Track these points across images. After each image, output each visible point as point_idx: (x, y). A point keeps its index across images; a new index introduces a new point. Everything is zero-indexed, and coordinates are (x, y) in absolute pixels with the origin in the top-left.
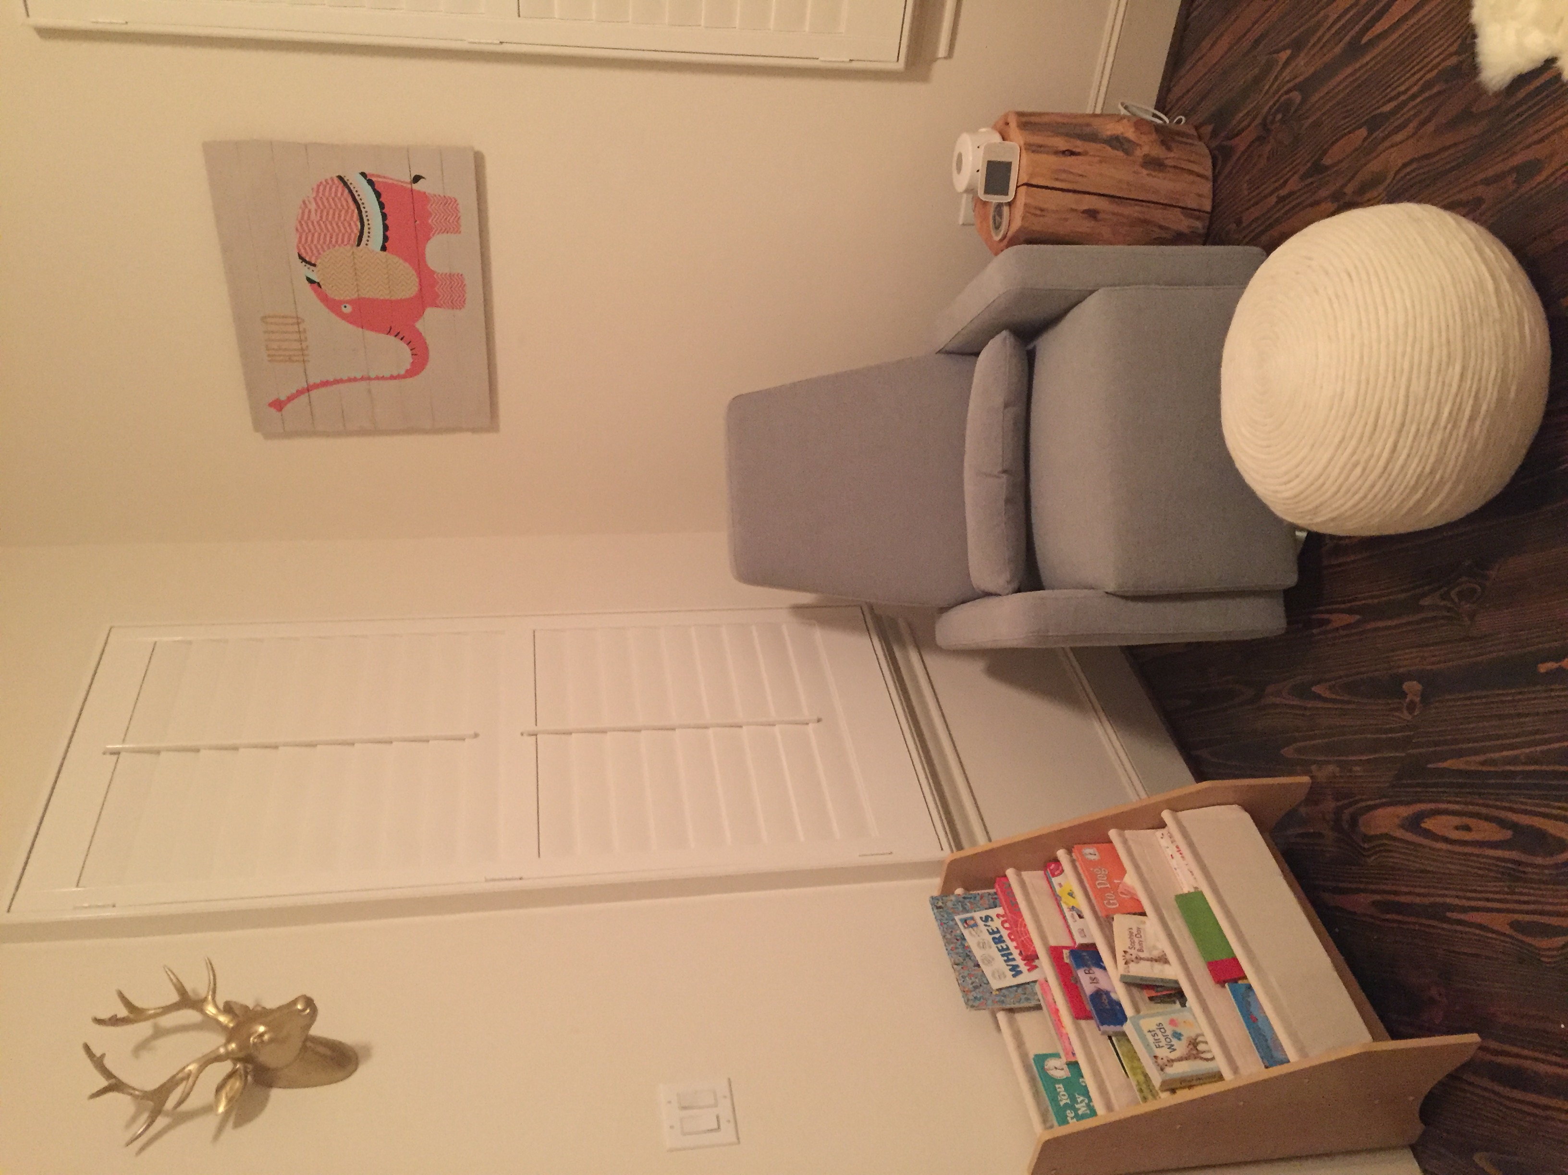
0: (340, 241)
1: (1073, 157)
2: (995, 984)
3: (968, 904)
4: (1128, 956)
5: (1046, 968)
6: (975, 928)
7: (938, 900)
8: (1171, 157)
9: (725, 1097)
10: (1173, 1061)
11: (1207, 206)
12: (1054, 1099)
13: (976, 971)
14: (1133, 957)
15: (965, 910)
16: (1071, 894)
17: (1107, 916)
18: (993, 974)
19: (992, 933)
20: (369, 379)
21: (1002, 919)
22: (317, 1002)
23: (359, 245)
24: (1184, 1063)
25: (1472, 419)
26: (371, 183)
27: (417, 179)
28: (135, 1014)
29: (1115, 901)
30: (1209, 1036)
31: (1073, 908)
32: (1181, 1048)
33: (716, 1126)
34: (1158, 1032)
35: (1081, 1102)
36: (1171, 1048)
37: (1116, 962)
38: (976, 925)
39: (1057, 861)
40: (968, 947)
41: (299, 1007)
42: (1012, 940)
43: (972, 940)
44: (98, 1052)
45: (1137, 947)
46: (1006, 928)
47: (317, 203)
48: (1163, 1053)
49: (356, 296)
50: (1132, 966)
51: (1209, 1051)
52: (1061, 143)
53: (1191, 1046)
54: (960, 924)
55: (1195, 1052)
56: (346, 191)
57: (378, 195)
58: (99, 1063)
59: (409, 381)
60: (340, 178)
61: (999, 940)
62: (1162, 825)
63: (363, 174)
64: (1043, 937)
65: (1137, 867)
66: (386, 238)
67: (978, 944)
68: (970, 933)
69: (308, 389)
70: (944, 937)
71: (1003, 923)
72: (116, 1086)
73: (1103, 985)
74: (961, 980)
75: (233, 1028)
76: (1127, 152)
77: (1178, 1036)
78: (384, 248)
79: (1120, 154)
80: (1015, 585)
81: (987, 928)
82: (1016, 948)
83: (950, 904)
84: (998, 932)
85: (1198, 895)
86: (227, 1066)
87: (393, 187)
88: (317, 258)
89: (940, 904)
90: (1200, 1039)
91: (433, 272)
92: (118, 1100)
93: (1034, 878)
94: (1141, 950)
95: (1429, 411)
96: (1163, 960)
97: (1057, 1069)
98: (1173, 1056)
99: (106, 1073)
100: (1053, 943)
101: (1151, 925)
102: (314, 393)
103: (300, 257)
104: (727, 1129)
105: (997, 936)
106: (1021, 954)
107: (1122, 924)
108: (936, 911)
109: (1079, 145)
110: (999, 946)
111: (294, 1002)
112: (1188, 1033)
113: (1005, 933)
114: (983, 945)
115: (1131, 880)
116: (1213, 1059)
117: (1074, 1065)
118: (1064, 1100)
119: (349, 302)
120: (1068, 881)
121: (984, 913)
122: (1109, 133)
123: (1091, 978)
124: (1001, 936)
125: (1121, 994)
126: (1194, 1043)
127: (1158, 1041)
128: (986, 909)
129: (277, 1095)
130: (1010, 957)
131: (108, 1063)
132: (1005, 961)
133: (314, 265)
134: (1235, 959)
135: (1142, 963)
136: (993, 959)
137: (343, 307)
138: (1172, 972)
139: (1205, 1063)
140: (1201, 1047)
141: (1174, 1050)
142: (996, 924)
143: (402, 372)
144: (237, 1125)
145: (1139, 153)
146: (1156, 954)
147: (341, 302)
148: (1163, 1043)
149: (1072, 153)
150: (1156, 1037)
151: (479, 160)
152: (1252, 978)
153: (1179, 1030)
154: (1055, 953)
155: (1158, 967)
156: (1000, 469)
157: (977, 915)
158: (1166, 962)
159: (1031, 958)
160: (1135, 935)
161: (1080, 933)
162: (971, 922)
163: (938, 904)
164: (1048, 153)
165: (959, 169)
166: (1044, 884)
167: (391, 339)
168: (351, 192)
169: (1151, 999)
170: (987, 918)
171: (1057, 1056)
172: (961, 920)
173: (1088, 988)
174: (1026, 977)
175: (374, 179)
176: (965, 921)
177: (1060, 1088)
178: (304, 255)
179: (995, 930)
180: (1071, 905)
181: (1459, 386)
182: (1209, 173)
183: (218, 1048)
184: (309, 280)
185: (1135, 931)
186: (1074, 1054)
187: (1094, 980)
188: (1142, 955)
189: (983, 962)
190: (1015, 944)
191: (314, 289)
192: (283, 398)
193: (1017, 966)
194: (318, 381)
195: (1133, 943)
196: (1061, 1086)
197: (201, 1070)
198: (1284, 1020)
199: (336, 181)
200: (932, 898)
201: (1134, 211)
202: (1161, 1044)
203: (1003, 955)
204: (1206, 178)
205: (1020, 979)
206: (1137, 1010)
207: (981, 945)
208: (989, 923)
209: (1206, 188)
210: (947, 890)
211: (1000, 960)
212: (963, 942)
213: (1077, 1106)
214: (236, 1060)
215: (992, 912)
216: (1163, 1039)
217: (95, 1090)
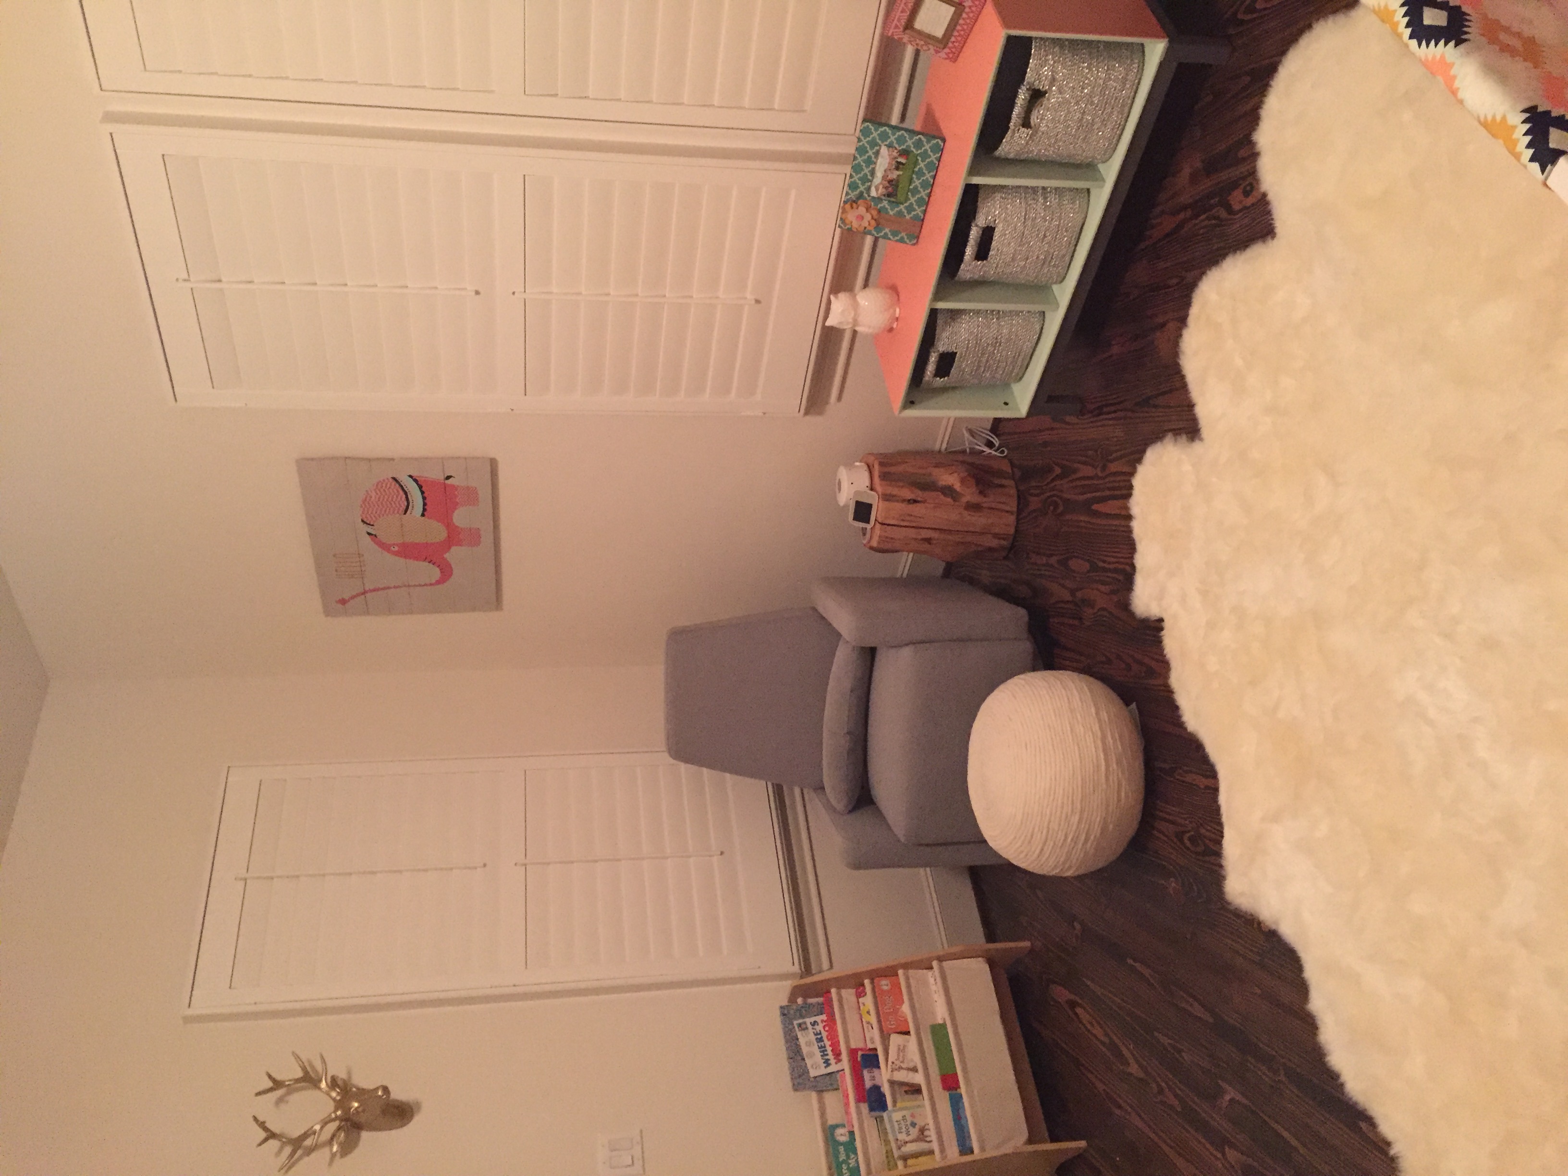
0: (391, 512)
1: (915, 505)
2: (813, 1073)
3: (804, 1012)
4: (894, 1066)
5: (845, 1064)
6: (806, 1031)
7: (784, 1009)
8: (986, 502)
9: (638, 1143)
10: (907, 1142)
11: (1012, 531)
12: (836, 1155)
13: (803, 1064)
14: (897, 1067)
15: (802, 1017)
16: (868, 1012)
17: (888, 1033)
18: (812, 1066)
19: (816, 1034)
20: (409, 586)
21: (824, 1024)
22: (390, 1089)
23: (405, 514)
24: (914, 1144)
25: (1086, 840)
26: (416, 481)
27: (448, 478)
28: (277, 1084)
29: (894, 1022)
30: (931, 1126)
31: (868, 1023)
32: (914, 1132)
33: (630, 1162)
34: (902, 1122)
35: (853, 1159)
36: (908, 1134)
37: (887, 1070)
38: (807, 1028)
39: (863, 985)
40: (799, 1046)
41: (380, 1093)
42: (829, 1040)
43: (802, 1041)
44: (261, 1119)
45: (901, 1059)
46: (827, 1031)
47: (376, 492)
48: (902, 1137)
49: (402, 541)
50: (895, 1073)
51: (930, 1136)
52: (907, 494)
53: (920, 1133)
54: (796, 1027)
55: (922, 1136)
56: (397, 485)
57: (420, 487)
58: (262, 1125)
59: (440, 586)
60: (394, 479)
61: (820, 1040)
62: (931, 968)
63: (411, 476)
64: (847, 1042)
65: (911, 999)
66: (424, 510)
67: (806, 1043)
68: (802, 1034)
69: (364, 593)
70: (785, 1037)
71: (824, 1027)
72: (272, 1135)
73: (877, 1082)
74: (793, 1070)
75: (340, 1100)
76: (955, 500)
77: (913, 1125)
78: (423, 515)
79: (949, 500)
80: (850, 807)
81: (814, 1030)
82: (830, 1046)
83: (792, 1012)
84: (820, 1034)
85: (943, 1026)
86: (336, 1124)
87: (434, 483)
88: (374, 522)
89: (786, 1012)
90: (926, 1127)
91: (457, 527)
92: (274, 1144)
93: (848, 994)
94: (902, 1062)
95: (1061, 836)
96: (914, 1070)
97: (841, 1135)
98: (907, 1139)
99: (265, 1129)
100: (853, 1046)
101: (912, 1042)
102: (368, 595)
103: (363, 521)
104: (638, 1164)
105: (819, 1037)
106: (832, 1051)
107: (896, 1040)
108: (782, 1017)
109: (918, 494)
110: (819, 1044)
111: (377, 1089)
112: (920, 1123)
113: (824, 1034)
114: (809, 1044)
115: (906, 1008)
116: (930, 1141)
117: (852, 1133)
118: (842, 1157)
119: (397, 545)
120: (868, 1001)
121: (813, 1019)
122: (944, 483)
123: (871, 1076)
124: (822, 1037)
125: (886, 1089)
126: (922, 1130)
127: (900, 1128)
128: (815, 1016)
129: (365, 1135)
130: (825, 1053)
131: (268, 1125)
132: (822, 1056)
133: (373, 525)
134: (956, 1074)
135: (902, 1071)
136: (814, 1054)
137: (392, 548)
138: (918, 1078)
139: (927, 1144)
140: (926, 1133)
141: (910, 1135)
142: (819, 1028)
143: (433, 581)
144: (342, 1156)
145: (964, 500)
146: (911, 1065)
147: (390, 545)
148: (904, 1130)
149: (915, 501)
150: (900, 1126)
151: (493, 464)
152: (963, 1090)
153: (915, 1121)
154: (853, 1052)
155: (911, 1074)
156: (846, 731)
157: (809, 1021)
158: (917, 1071)
159: (837, 1055)
160: (902, 1050)
161: (870, 1040)
162: (803, 1026)
163: (784, 1012)
164: (897, 501)
165: (840, 489)
166: (853, 998)
167: (426, 564)
168: (401, 486)
169: (906, 1092)
170: (814, 1024)
171: (843, 1126)
172: (797, 1024)
173: (868, 1084)
174: (833, 1068)
175: (417, 479)
176: (800, 1025)
177: (841, 1149)
178: (365, 520)
179: (819, 1032)
180: (868, 1020)
181: (1078, 827)
182: (1015, 509)
183: (330, 1115)
184: (369, 534)
185: (901, 1048)
186: (853, 1126)
187: (873, 1078)
188: (904, 1066)
189: (807, 1056)
190: (829, 1043)
191: (372, 540)
192: (346, 597)
193: (829, 1060)
194: (372, 588)
195: (898, 1055)
196: (842, 1147)
197: (322, 1128)
198: (976, 1123)
199: (391, 480)
200: (781, 1007)
201: (957, 538)
202: (902, 1131)
203: (821, 1052)
204: (1011, 513)
205: (830, 1070)
206: (895, 1102)
207: (808, 1044)
208: (816, 1027)
209: (1012, 519)
210: (792, 999)
211: (818, 1054)
212: (797, 1041)
213: (850, 1161)
214: (341, 1120)
215: (819, 1018)
216: (904, 1127)
217: (259, 1141)
